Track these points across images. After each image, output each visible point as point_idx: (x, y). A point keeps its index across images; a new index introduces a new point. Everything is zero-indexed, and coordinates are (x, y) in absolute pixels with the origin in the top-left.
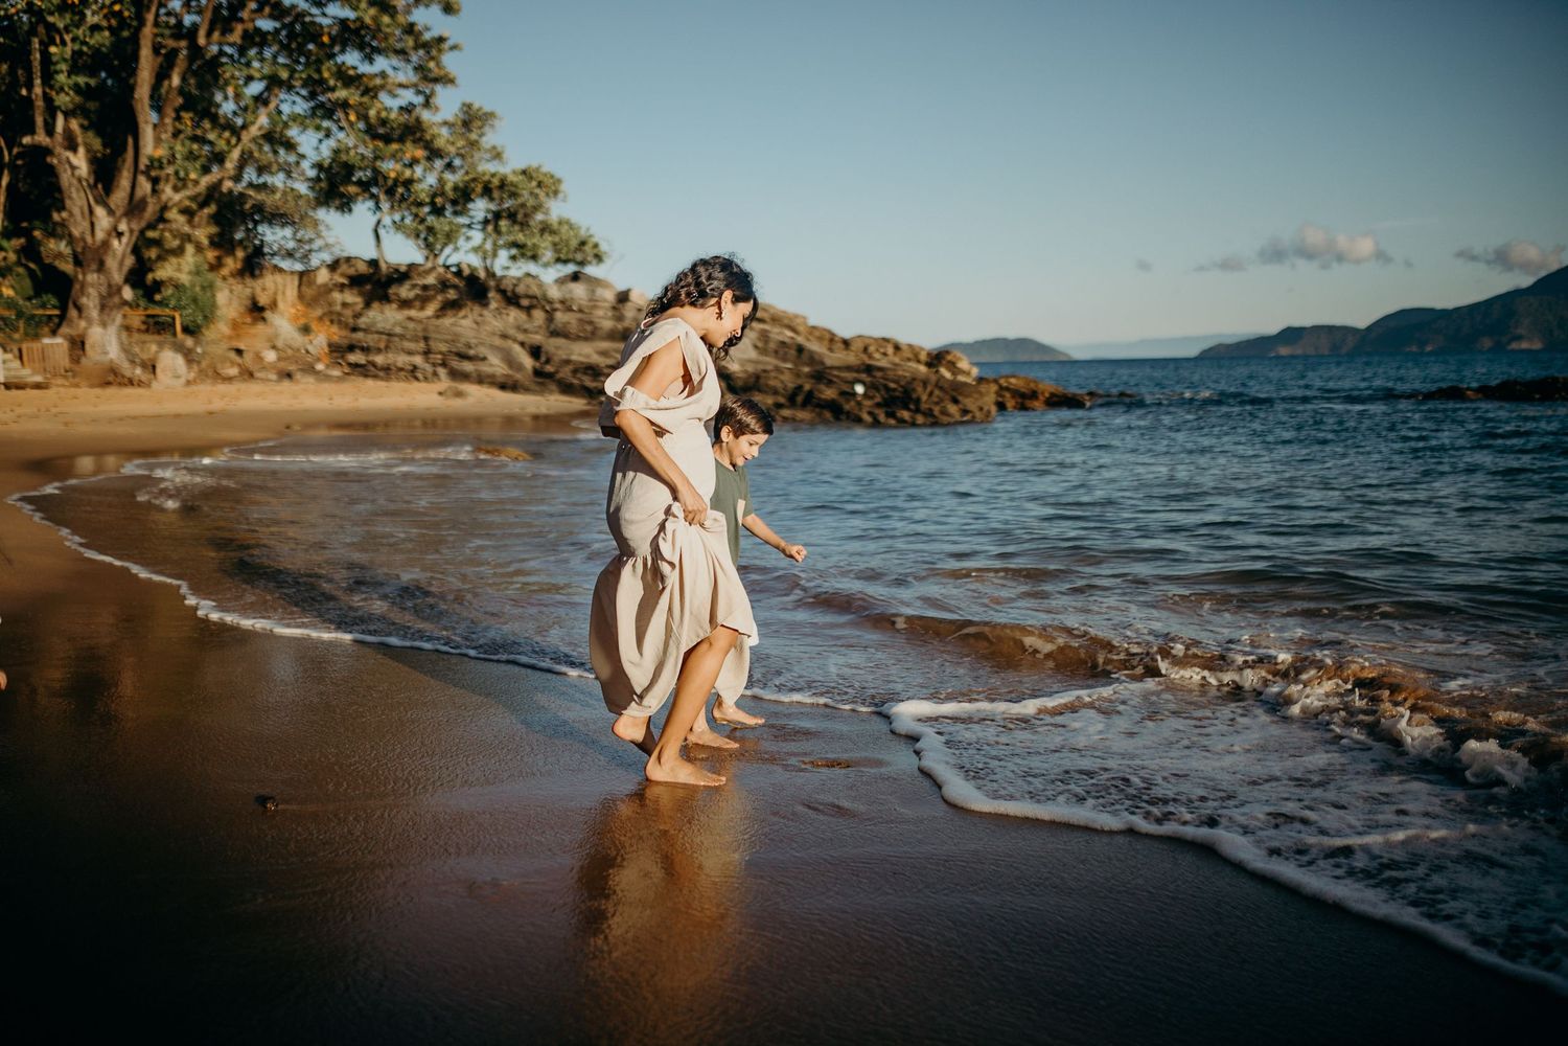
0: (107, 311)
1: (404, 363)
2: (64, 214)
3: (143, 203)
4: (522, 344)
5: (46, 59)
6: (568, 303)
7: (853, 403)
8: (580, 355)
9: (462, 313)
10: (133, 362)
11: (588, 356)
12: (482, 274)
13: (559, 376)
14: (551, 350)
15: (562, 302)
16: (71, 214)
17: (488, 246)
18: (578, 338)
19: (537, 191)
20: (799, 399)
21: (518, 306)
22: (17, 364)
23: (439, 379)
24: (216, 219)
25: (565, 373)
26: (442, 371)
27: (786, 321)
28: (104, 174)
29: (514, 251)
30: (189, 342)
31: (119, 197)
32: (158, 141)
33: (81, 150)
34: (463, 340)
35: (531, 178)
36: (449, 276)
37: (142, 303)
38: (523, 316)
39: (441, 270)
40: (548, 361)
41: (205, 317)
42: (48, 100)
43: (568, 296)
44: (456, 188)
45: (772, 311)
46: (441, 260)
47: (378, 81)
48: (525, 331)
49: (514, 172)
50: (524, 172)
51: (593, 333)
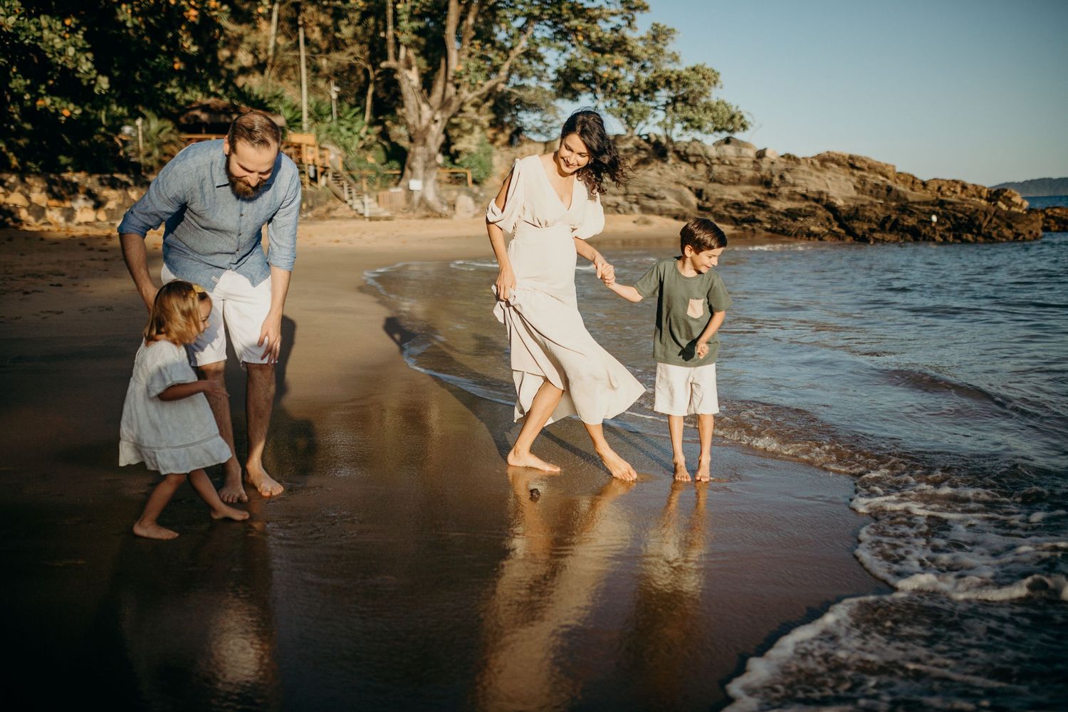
0: (427, 171)
1: (611, 202)
2: (404, 110)
3: (450, 100)
4: (690, 188)
5: (396, 13)
6: (723, 159)
7: (928, 228)
8: (729, 195)
9: (650, 167)
10: (442, 203)
11: (735, 196)
12: (664, 141)
13: (714, 210)
14: (710, 192)
15: (718, 159)
16: (408, 110)
17: (669, 121)
18: (729, 183)
19: (703, 81)
20: (888, 226)
21: (688, 161)
22: (375, 205)
23: (634, 213)
24: (494, 109)
25: (719, 208)
26: (635, 207)
27: (879, 169)
28: (427, 83)
29: (686, 124)
30: (476, 189)
31: (436, 97)
32: (460, 60)
33: (415, 69)
34: (650, 185)
35: (698, 73)
36: (642, 142)
37: (449, 165)
38: (691, 168)
39: (636, 138)
40: (707, 200)
41: (486, 173)
42: (396, 38)
43: (722, 154)
44: (647, 83)
45: (869, 162)
46: (636, 132)
47: (597, 12)
48: (693, 179)
49: (687, 69)
50: (693, 69)
51: (739, 180)
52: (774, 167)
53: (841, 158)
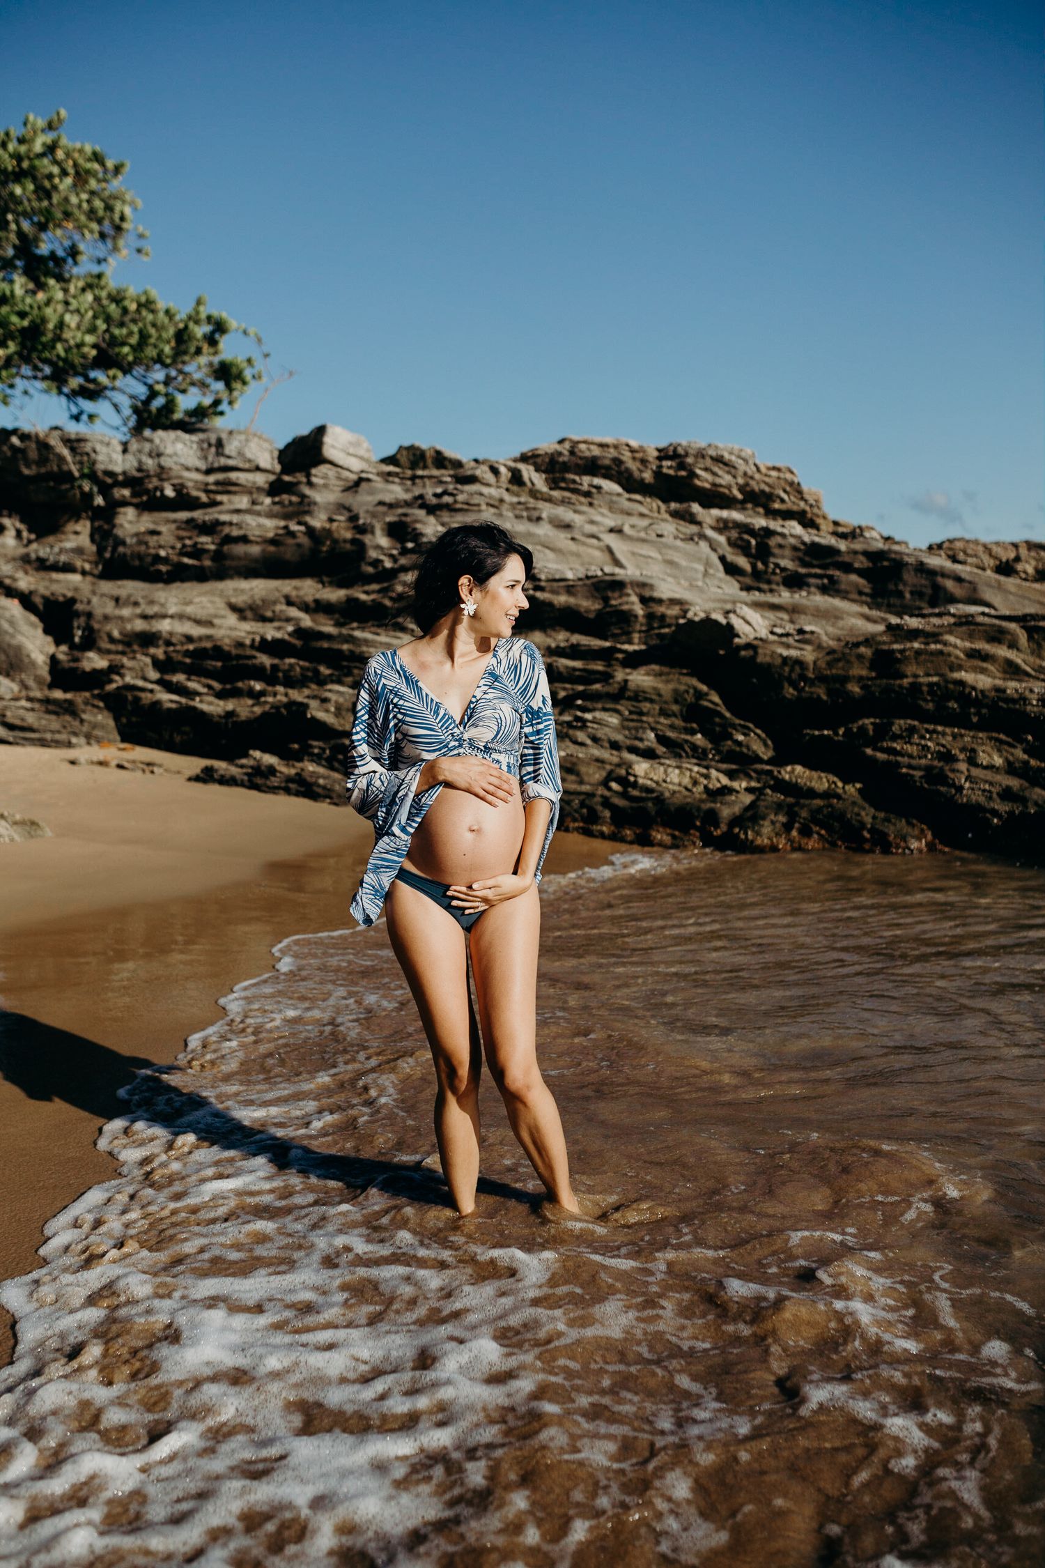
4: (26, 600)
6: (151, 484)
8: (181, 617)
11: (209, 624)
13: (118, 681)
14: (102, 607)
18: (178, 574)
25: (138, 672)
27: (791, 503)
40: (90, 642)
43: (150, 463)
45: (744, 470)
48: (43, 565)
51: (218, 556)
52: (363, 502)
53: (626, 456)
